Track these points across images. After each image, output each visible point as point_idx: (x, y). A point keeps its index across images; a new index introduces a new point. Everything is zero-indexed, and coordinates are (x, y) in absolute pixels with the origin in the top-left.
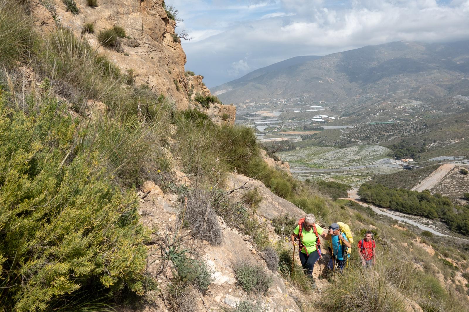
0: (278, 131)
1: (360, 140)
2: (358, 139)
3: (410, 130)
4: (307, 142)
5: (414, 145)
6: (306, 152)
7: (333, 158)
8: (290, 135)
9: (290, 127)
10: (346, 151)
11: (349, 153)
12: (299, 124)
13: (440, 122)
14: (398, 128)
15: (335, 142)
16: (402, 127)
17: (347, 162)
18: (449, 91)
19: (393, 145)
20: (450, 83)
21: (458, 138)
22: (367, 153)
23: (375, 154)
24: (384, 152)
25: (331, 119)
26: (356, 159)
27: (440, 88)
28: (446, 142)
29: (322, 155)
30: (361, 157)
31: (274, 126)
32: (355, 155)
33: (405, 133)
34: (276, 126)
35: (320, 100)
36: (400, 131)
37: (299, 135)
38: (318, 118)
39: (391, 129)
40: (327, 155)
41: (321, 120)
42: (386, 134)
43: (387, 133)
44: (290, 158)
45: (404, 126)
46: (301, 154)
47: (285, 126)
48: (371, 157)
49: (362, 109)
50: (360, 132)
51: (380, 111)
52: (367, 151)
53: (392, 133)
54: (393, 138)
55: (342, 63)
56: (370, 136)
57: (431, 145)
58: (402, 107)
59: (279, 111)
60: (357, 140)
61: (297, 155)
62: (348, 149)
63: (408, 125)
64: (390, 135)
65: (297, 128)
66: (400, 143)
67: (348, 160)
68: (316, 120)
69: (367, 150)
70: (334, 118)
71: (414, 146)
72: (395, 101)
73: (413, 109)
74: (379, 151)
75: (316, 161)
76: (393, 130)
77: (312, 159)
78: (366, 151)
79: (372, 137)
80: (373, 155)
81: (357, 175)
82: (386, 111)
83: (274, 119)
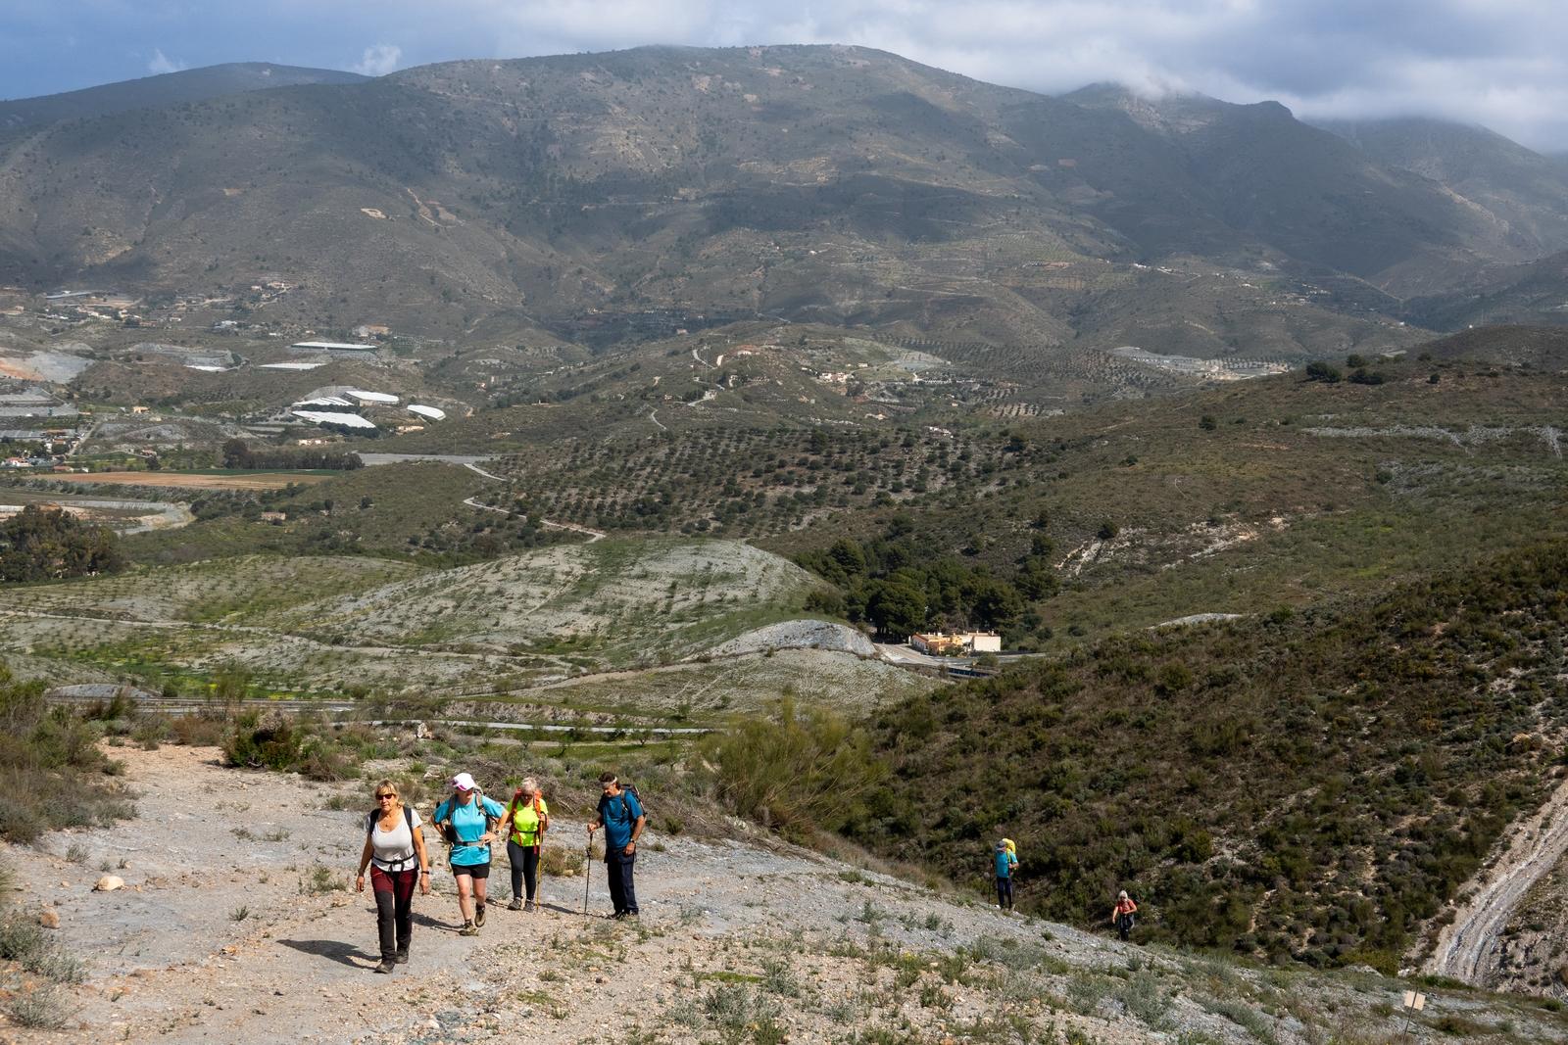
0: (36, 469)
1: (600, 525)
2: (582, 522)
3: (923, 475)
4: (220, 534)
5: (968, 552)
6: (187, 589)
7: (387, 629)
8: (113, 491)
9: (125, 448)
10: (492, 581)
11: (517, 589)
12: (194, 433)
13: (1105, 431)
14: (846, 459)
15: (424, 536)
16: (874, 451)
17: (492, 659)
18: (1073, 324)
19: (834, 552)
20: (1078, 285)
21: (1247, 518)
22: (651, 592)
23: (711, 596)
24: (775, 582)
25: (414, 415)
26: (568, 632)
27: (1028, 307)
28: (1179, 540)
29: (308, 607)
30: (605, 621)
31: (16, 434)
32: (559, 604)
33: (897, 489)
34: (30, 436)
35: (360, 322)
36: (862, 477)
37: (176, 496)
38: (332, 408)
39: (802, 463)
40: (348, 608)
41: (354, 421)
42: (774, 493)
43: (780, 490)
44: (44, 626)
45: (885, 445)
46: (139, 604)
47: (97, 436)
48: (680, 618)
49: (616, 376)
50: (603, 478)
51: (723, 381)
52: (656, 576)
53: (807, 490)
54: (822, 514)
55: (509, 124)
56: (667, 500)
57: (1086, 556)
58: (843, 378)
59: (78, 353)
60: (575, 528)
61: (106, 604)
62: (510, 565)
63: (907, 444)
64: (800, 498)
65: (181, 453)
66: (875, 544)
67: (500, 642)
68: (319, 417)
69: (653, 567)
70: (437, 414)
71: (974, 561)
72: (802, 343)
73: (900, 395)
74: (742, 576)
75: (252, 652)
76: (814, 467)
77: (222, 637)
78: (644, 576)
79: (677, 511)
80: (701, 609)
81: (575, 736)
82: (757, 382)
83: (28, 397)
